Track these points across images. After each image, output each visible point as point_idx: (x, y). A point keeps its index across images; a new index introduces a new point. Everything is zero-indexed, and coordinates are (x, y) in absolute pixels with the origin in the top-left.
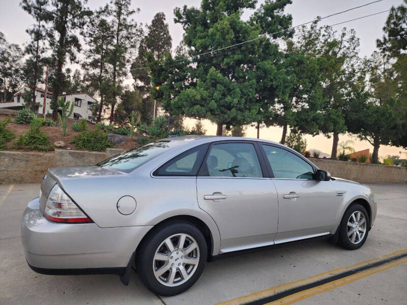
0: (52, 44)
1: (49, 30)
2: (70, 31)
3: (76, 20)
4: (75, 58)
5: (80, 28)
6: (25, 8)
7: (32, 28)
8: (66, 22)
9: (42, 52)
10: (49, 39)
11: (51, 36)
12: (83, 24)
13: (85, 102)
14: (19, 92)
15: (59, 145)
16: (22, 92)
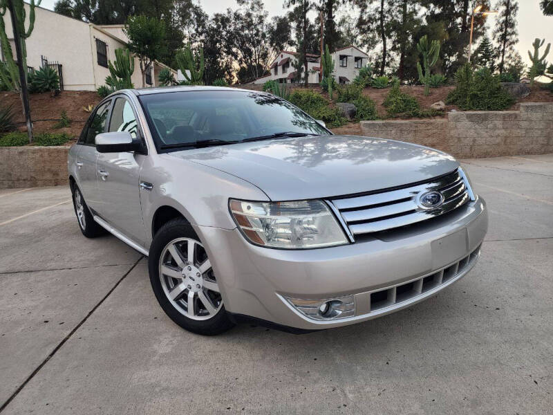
13: (351, 59)
14: (276, 61)
15: (438, 108)
16: (279, 60)
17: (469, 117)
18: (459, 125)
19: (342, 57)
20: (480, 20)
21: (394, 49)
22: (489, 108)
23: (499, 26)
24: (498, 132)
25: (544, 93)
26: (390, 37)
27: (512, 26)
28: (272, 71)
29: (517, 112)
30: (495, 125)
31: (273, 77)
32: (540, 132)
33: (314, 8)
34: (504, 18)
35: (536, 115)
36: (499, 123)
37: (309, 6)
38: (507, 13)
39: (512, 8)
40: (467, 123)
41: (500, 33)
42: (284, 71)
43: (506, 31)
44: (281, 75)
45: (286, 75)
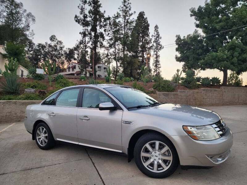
0: (91, 39)
1: (89, 31)
2: (99, 30)
3: (102, 24)
4: (103, 44)
5: (104, 27)
6: (76, 21)
7: (82, 31)
8: (97, 26)
9: (88, 43)
10: (89, 36)
11: (90, 34)
12: (105, 25)
13: (102, 68)
14: (69, 66)
15: (151, 90)
16: (71, 66)
17: (163, 94)
18: (160, 97)
19: (99, 67)
20: (149, 59)
21: (120, 66)
22: (168, 91)
23: (154, 62)
24: (173, 99)
25: (182, 87)
26: (119, 62)
27: (159, 62)
28: (67, 70)
29: (177, 93)
30: (171, 97)
31: (68, 73)
32: (184, 100)
33: (89, 48)
34: (156, 59)
35: (183, 94)
36: (173, 97)
37: (87, 47)
38: (157, 58)
39: (158, 56)
40: (163, 96)
41: (155, 64)
42: (73, 70)
43: (157, 63)
44: (71, 72)
45: (74, 72)
